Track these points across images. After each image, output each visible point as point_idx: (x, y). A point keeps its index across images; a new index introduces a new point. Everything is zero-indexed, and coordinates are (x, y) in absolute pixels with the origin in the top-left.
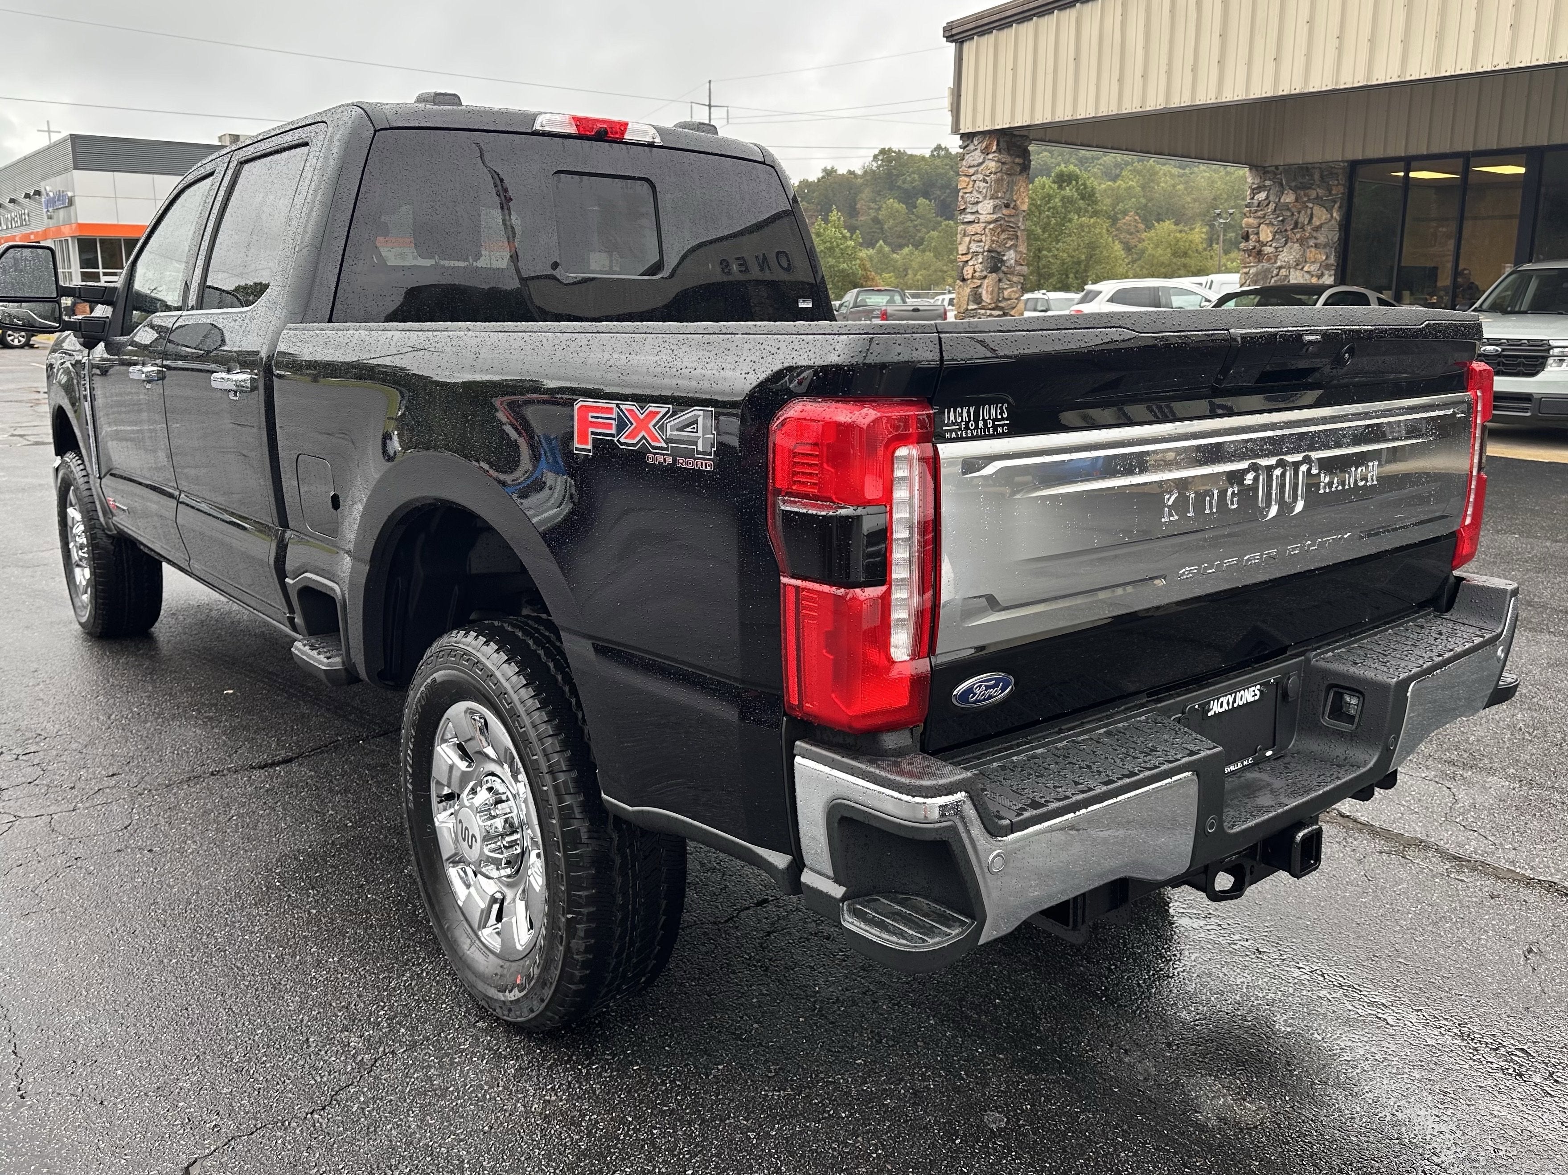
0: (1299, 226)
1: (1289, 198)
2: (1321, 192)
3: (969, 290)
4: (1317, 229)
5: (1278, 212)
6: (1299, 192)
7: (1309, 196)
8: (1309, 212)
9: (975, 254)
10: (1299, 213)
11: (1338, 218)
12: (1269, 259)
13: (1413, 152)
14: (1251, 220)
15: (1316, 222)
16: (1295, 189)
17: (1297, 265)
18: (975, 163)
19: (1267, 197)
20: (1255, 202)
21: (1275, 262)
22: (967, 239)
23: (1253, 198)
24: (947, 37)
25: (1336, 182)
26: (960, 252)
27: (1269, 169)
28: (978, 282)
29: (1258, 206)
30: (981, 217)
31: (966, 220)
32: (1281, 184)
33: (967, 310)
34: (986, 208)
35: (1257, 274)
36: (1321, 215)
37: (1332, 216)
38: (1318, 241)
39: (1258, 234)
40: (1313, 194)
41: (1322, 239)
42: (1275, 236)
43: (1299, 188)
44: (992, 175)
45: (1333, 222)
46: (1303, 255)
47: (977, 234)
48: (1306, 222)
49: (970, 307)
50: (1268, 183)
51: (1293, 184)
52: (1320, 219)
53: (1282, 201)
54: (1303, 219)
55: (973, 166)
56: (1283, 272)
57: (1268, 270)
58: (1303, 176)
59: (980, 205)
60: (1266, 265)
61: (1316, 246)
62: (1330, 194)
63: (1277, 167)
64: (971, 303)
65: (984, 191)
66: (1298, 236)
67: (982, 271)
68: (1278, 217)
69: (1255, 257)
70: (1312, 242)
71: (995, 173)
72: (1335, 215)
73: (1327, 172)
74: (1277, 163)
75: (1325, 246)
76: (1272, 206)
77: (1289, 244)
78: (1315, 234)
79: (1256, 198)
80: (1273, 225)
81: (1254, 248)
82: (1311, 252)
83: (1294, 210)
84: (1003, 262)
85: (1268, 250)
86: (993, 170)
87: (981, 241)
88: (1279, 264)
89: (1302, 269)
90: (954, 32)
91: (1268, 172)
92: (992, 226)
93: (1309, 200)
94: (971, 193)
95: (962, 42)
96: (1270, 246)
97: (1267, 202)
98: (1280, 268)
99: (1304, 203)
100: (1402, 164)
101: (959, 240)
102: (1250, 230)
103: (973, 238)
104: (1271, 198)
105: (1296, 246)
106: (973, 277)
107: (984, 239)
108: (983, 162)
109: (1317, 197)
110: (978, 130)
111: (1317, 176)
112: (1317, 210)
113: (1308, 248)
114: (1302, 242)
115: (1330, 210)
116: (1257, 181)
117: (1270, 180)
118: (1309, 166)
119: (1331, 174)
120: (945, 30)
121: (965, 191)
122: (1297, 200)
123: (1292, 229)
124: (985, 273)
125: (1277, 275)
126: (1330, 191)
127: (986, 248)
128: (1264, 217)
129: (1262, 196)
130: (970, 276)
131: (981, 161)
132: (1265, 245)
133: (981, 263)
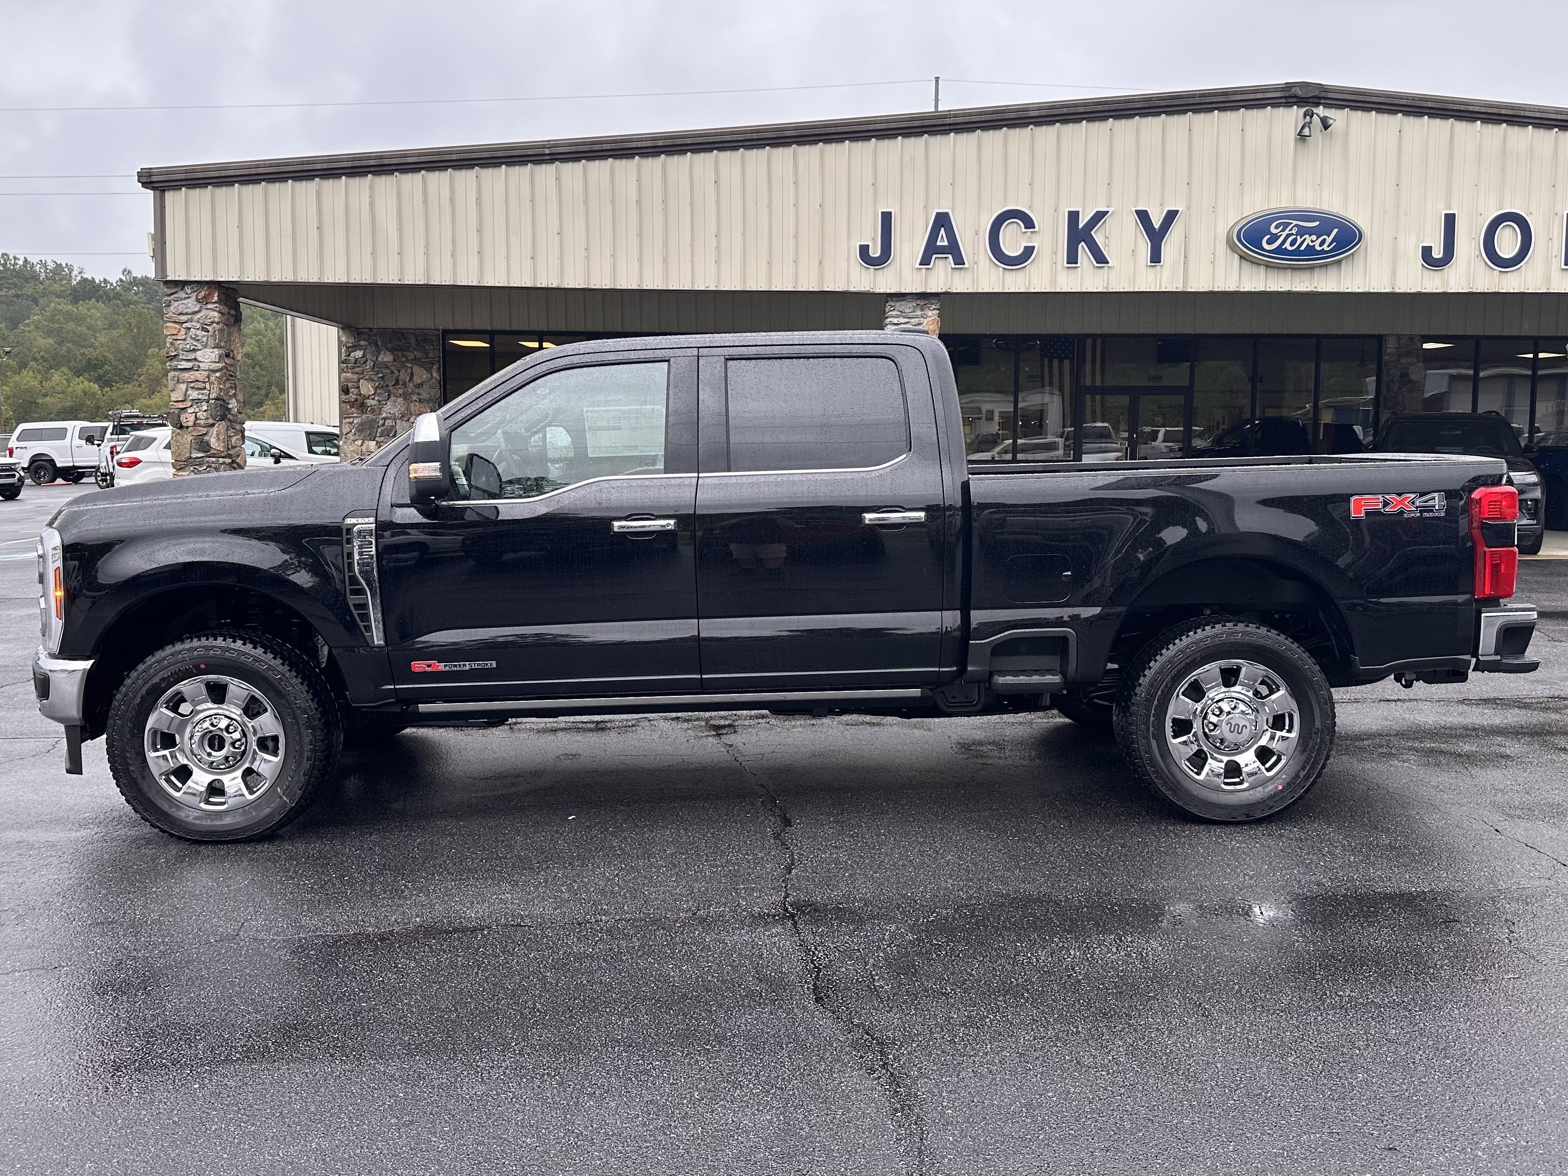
0: (401, 383)
1: (386, 357)
2: (419, 355)
3: (190, 438)
4: (419, 386)
5: (376, 369)
6: (396, 353)
7: (406, 358)
8: (409, 371)
9: (198, 401)
10: (399, 371)
11: (438, 378)
12: (373, 411)
13: (497, 326)
14: (349, 375)
15: (417, 380)
16: (392, 350)
17: (403, 416)
18: (189, 311)
19: (364, 356)
20: (351, 358)
21: (380, 414)
22: (183, 387)
23: (349, 355)
24: (142, 183)
25: (432, 347)
26: (173, 399)
27: (363, 330)
28: (204, 430)
29: (355, 363)
30: (200, 364)
31: (180, 367)
32: (377, 345)
33: (191, 458)
34: (209, 357)
35: (361, 424)
36: (421, 375)
37: (432, 375)
38: (421, 397)
39: (358, 387)
40: (411, 356)
41: (425, 395)
42: (376, 390)
43: (396, 350)
44: (215, 325)
45: (433, 381)
46: (408, 409)
47: (197, 381)
48: (407, 380)
49: (194, 456)
50: (362, 343)
51: (390, 346)
52: (421, 377)
53: (379, 359)
54: (404, 376)
55: (187, 314)
56: (389, 423)
57: (374, 421)
58: (399, 339)
59: (198, 353)
60: (371, 416)
61: (420, 401)
62: (427, 357)
63: (371, 330)
64: (194, 451)
65: (205, 339)
66: (401, 391)
67: (207, 419)
68: (378, 374)
69: (358, 409)
70: (415, 397)
71: (218, 323)
72: (435, 374)
73: (422, 337)
74: (371, 326)
75: (428, 401)
76: (370, 364)
77: (392, 398)
78: (417, 391)
79: (352, 354)
80: (373, 380)
81: (357, 400)
82: (415, 406)
83: (393, 368)
84: (229, 410)
85: (370, 402)
86: (216, 320)
87: (205, 388)
88: (384, 415)
89: (408, 420)
90: (154, 179)
91: (361, 333)
92: (218, 374)
93: (407, 361)
94: (185, 340)
95: (164, 190)
96: (373, 399)
97: (364, 359)
98: (385, 419)
99: (403, 362)
100: (488, 336)
101: (170, 387)
102: (350, 385)
103: (192, 385)
104: (368, 356)
105: (400, 400)
106: (195, 425)
107: (208, 387)
108: (199, 311)
109: (415, 359)
110: (193, 279)
111: (413, 341)
112: (416, 369)
113: (412, 402)
114: (406, 396)
115: (429, 370)
116: (351, 340)
117: (364, 340)
118: (404, 331)
119: (426, 339)
120: (140, 175)
121: (175, 337)
122: (395, 360)
123: (393, 385)
124: (211, 421)
125: (383, 425)
126: (427, 354)
127: (213, 396)
128: (362, 373)
129: (359, 354)
130: (191, 424)
131: (197, 309)
132: (368, 398)
133: (205, 411)
